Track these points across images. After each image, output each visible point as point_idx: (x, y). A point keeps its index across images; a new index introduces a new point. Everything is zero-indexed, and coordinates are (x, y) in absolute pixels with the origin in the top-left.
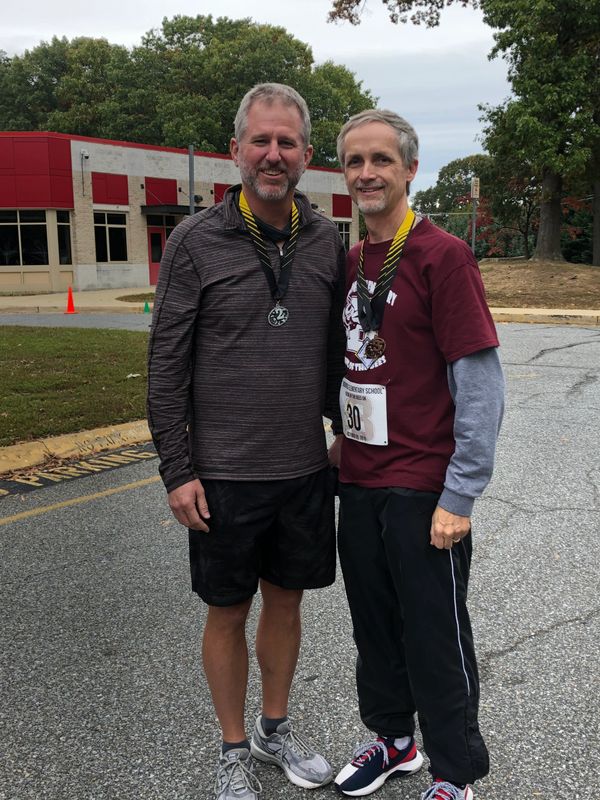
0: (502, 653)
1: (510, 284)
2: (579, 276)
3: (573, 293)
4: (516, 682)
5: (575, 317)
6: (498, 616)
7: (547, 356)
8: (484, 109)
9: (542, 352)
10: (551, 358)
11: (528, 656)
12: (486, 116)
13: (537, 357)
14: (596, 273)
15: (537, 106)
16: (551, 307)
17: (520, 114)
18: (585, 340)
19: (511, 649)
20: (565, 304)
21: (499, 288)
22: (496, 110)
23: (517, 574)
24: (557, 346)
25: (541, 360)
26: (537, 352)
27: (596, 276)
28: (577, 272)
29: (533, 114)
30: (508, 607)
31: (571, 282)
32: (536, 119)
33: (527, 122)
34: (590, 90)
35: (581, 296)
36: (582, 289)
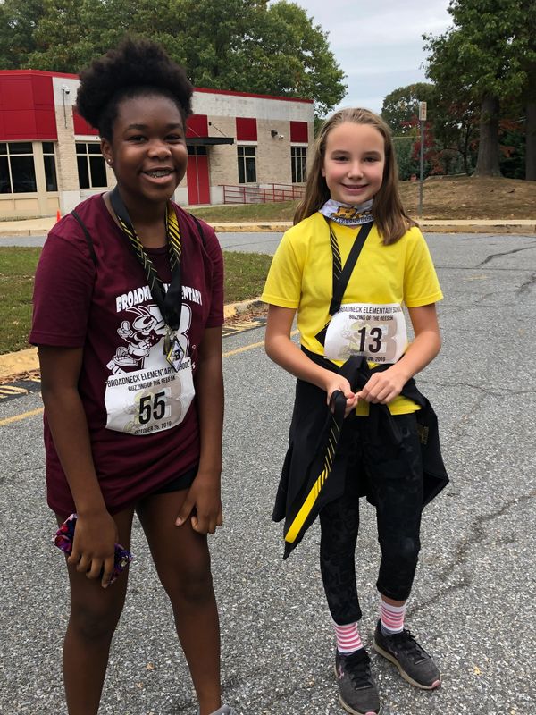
0: (491, 517)
1: (454, 199)
2: (516, 189)
3: (511, 205)
4: (507, 541)
5: (515, 226)
6: (483, 485)
7: (494, 260)
8: (428, 39)
9: (490, 258)
10: (498, 262)
11: (516, 519)
12: (429, 45)
13: (486, 261)
14: (532, 186)
15: (477, 35)
16: (492, 218)
17: (462, 42)
18: (528, 246)
19: (500, 513)
20: (506, 215)
21: (445, 202)
22: (438, 40)
23: (495, 448)
24: (502, 252)
25: (489, 264)
26: (485, 258)
27: (532, 190)
28: (515, 186)
29: (473, 42)
30: (491, 476)
31: (509, 195)
32: (476, 46)
33: (468, 50)
34: (525, 18)
35: (519, 207)
36: (520, 201)
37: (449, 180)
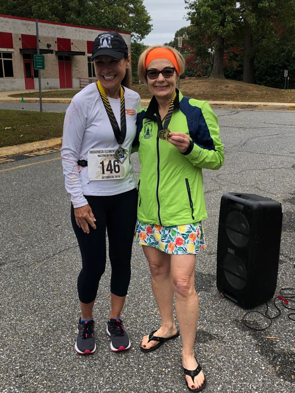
1: (197, 89)
2: (229, 85)
3: (225, 93)
5: (223, 104)
8: (188, 3)
12: (188, 6)
14: (238, 84)
15: (211, 2)
16: (214, 100)
17: (202, 6)
20: (221, 99)
21: (192, 91)
22: (193, 3)
27: (237, 86)
28: (229, 84)
29: (208, 6)
31: (226, 88)
32: (209, 9)
35: (229, 95)
36: (229, 92)
37: (197, 80)
